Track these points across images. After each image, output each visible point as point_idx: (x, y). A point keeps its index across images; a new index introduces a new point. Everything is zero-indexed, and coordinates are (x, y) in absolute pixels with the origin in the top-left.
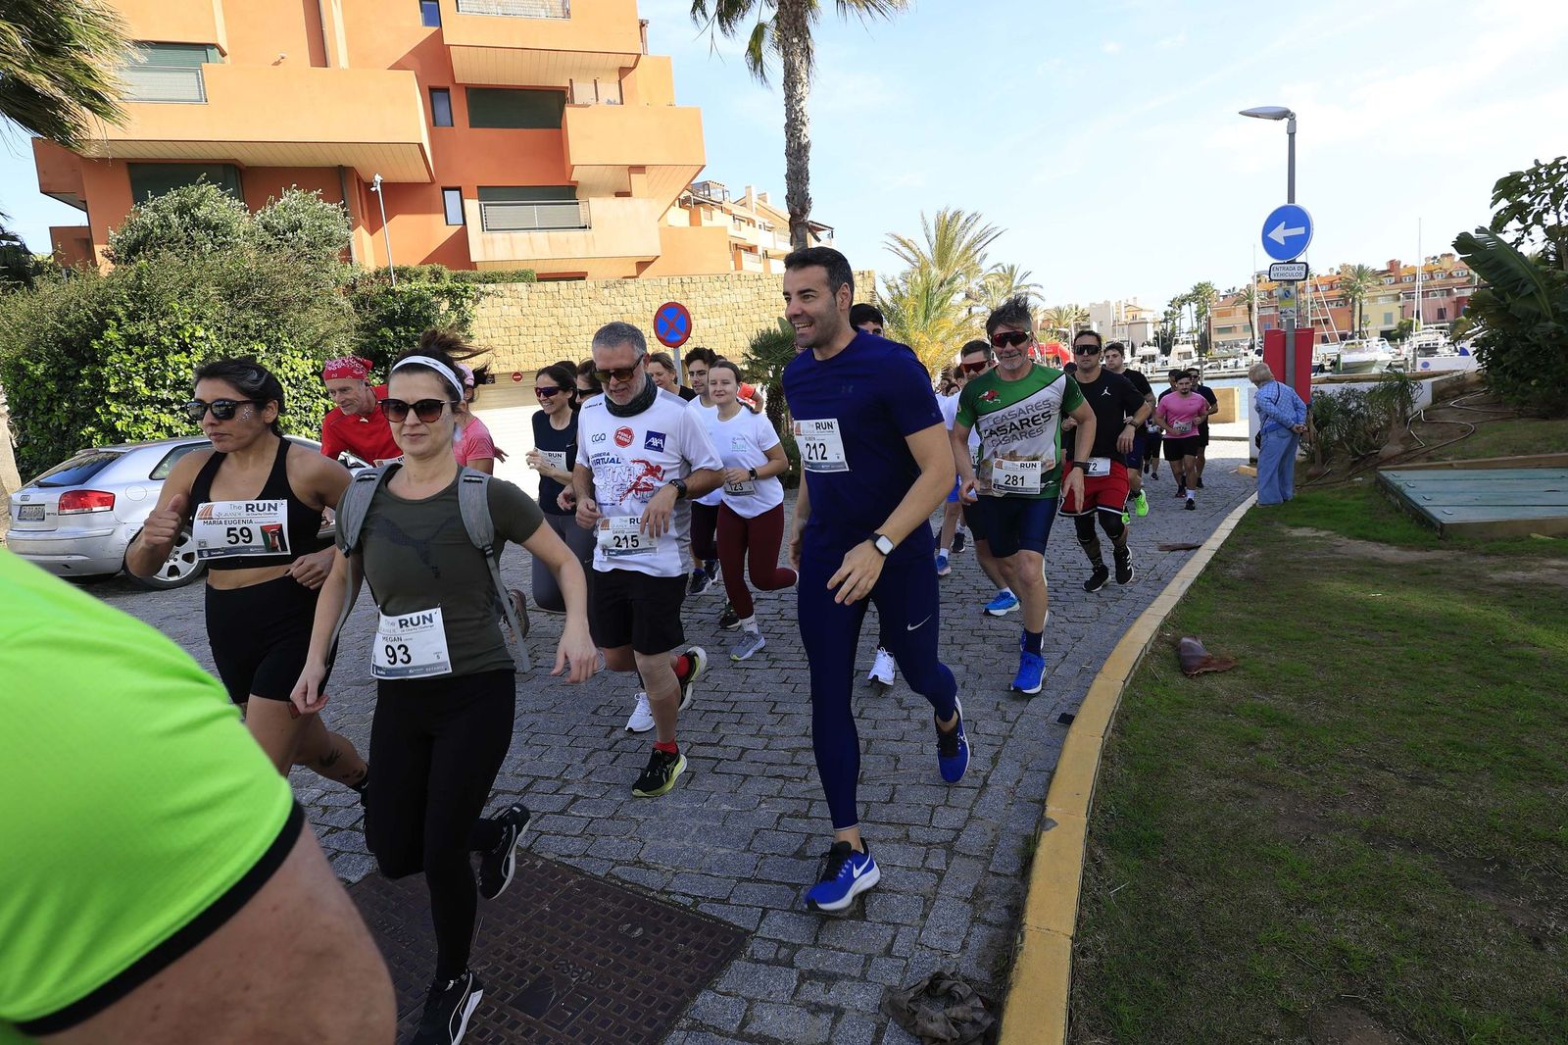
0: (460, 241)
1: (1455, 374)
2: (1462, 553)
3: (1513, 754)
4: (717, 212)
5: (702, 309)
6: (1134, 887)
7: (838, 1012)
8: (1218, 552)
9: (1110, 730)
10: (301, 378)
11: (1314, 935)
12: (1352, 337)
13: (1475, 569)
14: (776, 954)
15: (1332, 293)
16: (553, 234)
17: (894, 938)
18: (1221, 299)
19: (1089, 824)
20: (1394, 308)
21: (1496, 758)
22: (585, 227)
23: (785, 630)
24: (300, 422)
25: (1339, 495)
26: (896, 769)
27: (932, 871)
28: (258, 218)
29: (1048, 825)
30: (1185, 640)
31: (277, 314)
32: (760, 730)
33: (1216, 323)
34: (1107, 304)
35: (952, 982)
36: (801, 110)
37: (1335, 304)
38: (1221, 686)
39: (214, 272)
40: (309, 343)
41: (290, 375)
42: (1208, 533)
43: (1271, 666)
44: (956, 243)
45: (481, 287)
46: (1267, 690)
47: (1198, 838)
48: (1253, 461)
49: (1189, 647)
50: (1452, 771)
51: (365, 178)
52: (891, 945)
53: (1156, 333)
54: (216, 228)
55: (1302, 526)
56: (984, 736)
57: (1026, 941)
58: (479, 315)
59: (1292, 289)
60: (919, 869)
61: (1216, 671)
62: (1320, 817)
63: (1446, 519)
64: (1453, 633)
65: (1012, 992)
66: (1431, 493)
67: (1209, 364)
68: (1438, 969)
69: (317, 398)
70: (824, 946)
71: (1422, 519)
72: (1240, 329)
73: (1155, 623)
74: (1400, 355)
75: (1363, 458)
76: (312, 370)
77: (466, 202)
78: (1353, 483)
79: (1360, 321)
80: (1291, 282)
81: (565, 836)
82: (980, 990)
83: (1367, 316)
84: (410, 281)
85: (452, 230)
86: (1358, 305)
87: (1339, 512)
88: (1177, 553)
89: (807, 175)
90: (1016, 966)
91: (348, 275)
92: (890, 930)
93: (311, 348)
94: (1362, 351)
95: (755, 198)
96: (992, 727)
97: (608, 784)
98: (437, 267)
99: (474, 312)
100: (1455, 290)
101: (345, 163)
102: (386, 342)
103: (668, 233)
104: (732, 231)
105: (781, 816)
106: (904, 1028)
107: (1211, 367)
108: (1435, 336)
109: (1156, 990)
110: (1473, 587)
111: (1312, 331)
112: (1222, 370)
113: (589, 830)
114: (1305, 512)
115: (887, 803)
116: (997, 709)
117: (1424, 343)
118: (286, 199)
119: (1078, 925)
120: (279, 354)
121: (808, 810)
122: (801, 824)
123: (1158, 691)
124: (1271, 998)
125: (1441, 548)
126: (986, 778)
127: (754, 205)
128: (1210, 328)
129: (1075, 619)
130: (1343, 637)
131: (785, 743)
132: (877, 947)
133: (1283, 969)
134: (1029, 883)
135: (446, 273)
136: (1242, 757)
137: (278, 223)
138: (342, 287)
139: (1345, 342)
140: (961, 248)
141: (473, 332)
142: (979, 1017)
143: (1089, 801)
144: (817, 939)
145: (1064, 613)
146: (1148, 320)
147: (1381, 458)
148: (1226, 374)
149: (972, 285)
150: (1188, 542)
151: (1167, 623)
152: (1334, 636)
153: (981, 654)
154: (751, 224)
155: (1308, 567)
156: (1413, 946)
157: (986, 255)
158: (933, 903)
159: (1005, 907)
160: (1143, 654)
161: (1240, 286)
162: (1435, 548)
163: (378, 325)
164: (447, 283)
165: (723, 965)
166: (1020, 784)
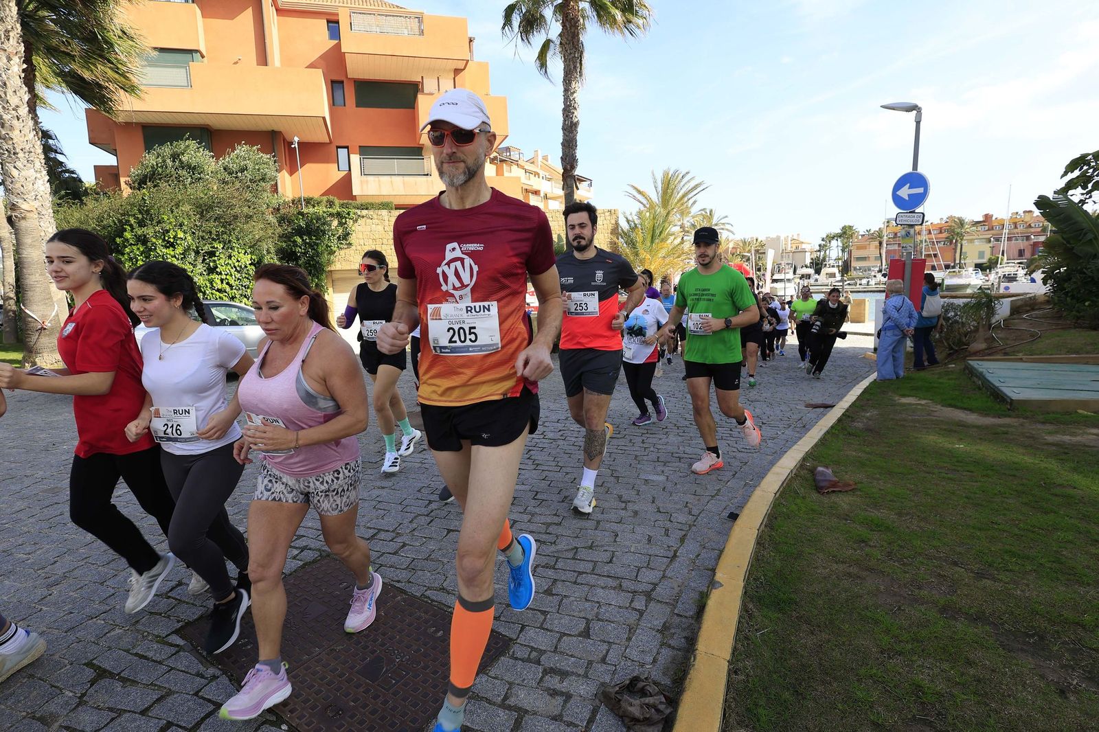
0: (346, 182)
1: (1031, 295)
2: (1025, 420)
3: (1054, 562)
4: (514, 167)
6: (775, 632)
7: (568, 697)
8: (847, 410)
9: (763, 526)
10: (243, 266)
11: (899, 673)
12: (954, 267)
13: (1034, 432)
14: (529, 655)
15: (941, 236)
16: (406, 178)
17: (608, 651)
18: (860, 237)
19: (745, 587)
20: (986, 248)
21: (1041, 564)
22: (428, 175)
24: (241, 295)
25: (936, 376)
26: (615, 541)
27: (636, 610)
28: (220, 163)
29: (717, 585)
30: (820, 469)
31: (230, 225)
33: (855, 254)
34: (778, 238)
35: (645, 684)
36: (574, 99)
37: (943, 243)
38: (844, 502)
39: (192, 197)
40: (249, 244)
41: (236, 264)
42: (841, 397)
43: (880, 490)
44: (675, 193)
45: (359, 212)
46: (876, 506)
47: (820, 602)
49: (822, 473)
50: (1007, 570)
51: (288, 139)
52: (605, 656)
53: (812, 259)
54: (194, 168)
55: (909, 396)
56: (676, 524)
57: (697, 660)
58: (356, 230)
59: (912, 231)
60: (627, 608)
61: (840, 491)
62: (908, 594)
63: (1014, 397)
64: (1015, 476)
65: (685, 693)
66: (1004, 377)
67: (849, 282)
68: (988, 705)
70: (561, 652)
71: (997, 396)
72: (872, 258)
73: (799, 456)
74: (988, 281)
75: (956, 351)
76: (250, 262)
77: (351, 156)
78: (948, 368)
79: (960, 256)
80: (912, 226)
81: (397, 568)
82: (664, 690)
83: (966, 253)
84: (314, 206)
85: (344, 173)
86: (959, 245)
87: (936, 387)
88: (817, 410)
89: (576, 143)
90: (689, 676)
91: (274, 203)
92: (605, 646)
93: (250, 247)
94: (960, 276)
95: (540, 159)
96: (682, 518)
97: (425, 538)
98: (331, 198)
99: (353, 228)
100: (1032, 237)
101: (276, 129)
102: (297, 245)
104: (524, 180)
106: (612, 710)
107: (849, 284)
108: (1016, 269)
109: (785, 701)
110: (1033, 444)
111: (924, 261)
112: (858, 286)
113: (411, 566)
114: (911, 387)
115: (608, 563)
117: (1007, 273)
118: (238, 151)
119: (733, 653)
120: (230, 251)
121: (555, 564)
122: (550, 573)
123: (798, 501)
124: (866, 714)
125: (1009, 416)
126: (676, 552)
127: (540, 163)
128: (851, 257)
130: (933, 473)
131: (543, 519)
132: (597, 657)
133: (875, 695)
134: (701, 623)
135: (337, 202)
136: (855, 550)
137: (233, 166)
138: (271, 209)
139: (948, 271)
140: (678, 196)
141: (352, 242)
142: (662, 707)
143: (746, 572)
144: (556, 648)
145: (736, 445)
146: (807, 250)
147: (970, 352)
148: (860, 290)
149: (685, 222)
150: (826, 403)
151: (808, 456)
152: (927, 473)
153: (678, 469)
154: (537, 176)
155: (911, 424)
156: (971, 687)
157: (695, 202)
158: (635, 631)
159: (684, 638)
160: (790, 476)
161: (874, 228)
162: (1006, 416)
163: (292, 235)
164: (337, 209)
165: (494, 659)
166: (699, 557)
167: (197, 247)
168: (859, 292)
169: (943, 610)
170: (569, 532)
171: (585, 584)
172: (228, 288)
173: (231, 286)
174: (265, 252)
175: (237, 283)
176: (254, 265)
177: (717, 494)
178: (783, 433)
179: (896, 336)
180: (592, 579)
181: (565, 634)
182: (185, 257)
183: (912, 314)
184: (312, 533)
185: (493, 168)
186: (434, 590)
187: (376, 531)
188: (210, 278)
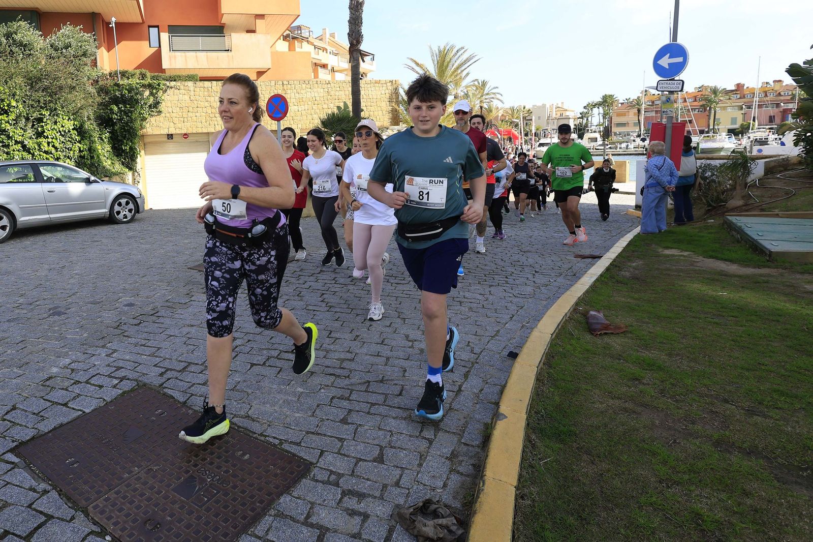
0: (156, 58)
1: (781, 157)
2: (784, 271)
4: (305, 44)
5: (294, 100)
6: (557, 461)
7: (366, 517)
8: (614, 260)
9: (542, 364)
10: (67, 131)
11: (678, 502)
12: (708, 132)
13: (793, 282)
14: (329, 478)
15: (696, 103)
16: (209, 54)
17: (401, 476)
18: (620, 105)
19: (527, 419)
20: (739, 115)
22: (228, 50)
23: (337, 290)
24: (65, 156)
25: (697, 230)
26: (404, 376)
27: (426, 439)
28: (48, 41)
29: (501, 417)
30: (592, 313)
31: (56, 95)
32: (321, 346)
33: (616, 120)
34: (544, 106)
35: (437, 506)
37: (697, 110)
38: (616, 343)
39: (23, 70)
40: (72, 112)
41: (61, 129)
42: (607, 249)
43: (650, 333)
44: (450, 65)
45: (167, 83)
46: (647, 347)
47: (599, 434)
48: (637, 207)
49: (594, 317)
50: (777, 408)
51: (107, 19)
52: (399, 480)
53: (575, 125)
54: (25, 46)
55: (671, 248)
56: (460, 361)
57: (486, 486)
58: (166, 100)
59: (672, 97)
60: (417, 437)
61: (613, 333)
62: (682, 429)
63: (773, 249)
64: (778, 321)
65: (476, 515)
66: (762, 231)
67: (609, 146)
68: (766, 534)
69: (75, 143)
70: (358, 476)
71: (756, 248)
72: (631, 124)
73: (573, 301)
74: (740, 145)
75: (714, 208)
76: (73, 127)
77: (162, 34)
78: (708, 223)
79: (714, 122)
82: (455, 513)
83: (719, 119)
84: (128, 78)
85: (153, 50)
86: (713, 112)
87: (697, 240)
88: (586, 260)
89: (361, 21)
90: (479, 500)
91: (94, 75)
92: (398, 472)
93: (73, 114)
94: (714, 141)
95: (328, 36)
96: (465, 356)
98: (144, 71)
99: (163, 98)
100: (782, 104)
101: (96, 11)
102: (113, 113)
103: (275, 55)
104: (313, 55)
105: (333, 398)
106: (407, 530)
107: (610, 148)
108: (767, 133)
109: (570, 525)
110: (793, 292)
112: (618, 150)
114: (673, 240)
115: (398, 395)
116: (468, 345)
117: (758, 138)
118: (63, 30)
119: (519, 480)
120: (56, 117)
121: (350, 396)
122: (345, 403)
123: (573, 342)
125: (769, 267)
126: (460, 386)
127: (327, 40)
128: (611, 123)
129: (518, 295)
130: (700, 318)
131: (337, 355)
132: (390, 481)
133: (656, 521)
134: (488, 451)
135: (148, 74)
136: (630, 387)
137: (58, 44)
138: (91, 81)
139: (703, 135)
140: (453, 68)
141: (162, 109)
142: (454, 528)
143: (528, 406)
144: (353, 471)
145: (512, 291)
146: (571, 117)
147: (727, 208)
148: (621, 153)
149: (459, 91)
150: (594, 254)
151: (580, 302)
152: (694, 317)
153: (459, 312)
154: (325, 51)
155: (675, 273)
156: (748, 516)
157: (468, 74)
158: (426, 458)
159: (472, 465)
160: (564, 320)
161: (634, 97)
162: (765, 267)
163: (109, 103)
164: (148, 81)
165: (296, 481)
166: (482, 392)
167: (27, 114)
168: (620, 155)
169: (717, 444)
170: (361, 368)
171: (378, 415)
172: (53, 151)
173: (56, 149)
174: (86, 119)
175: (61, 145)
176: (77, 130)
177: (496, 335)
178: (555, 281)
179: (658, 192)
180: (382, 410)
181: (361, 460)
182: (17, 123)
183: (672, 173)
184: (130, 365)
185: (287, 44)
186: (240, 417)
187: (186, 364)
188: (38, 141)
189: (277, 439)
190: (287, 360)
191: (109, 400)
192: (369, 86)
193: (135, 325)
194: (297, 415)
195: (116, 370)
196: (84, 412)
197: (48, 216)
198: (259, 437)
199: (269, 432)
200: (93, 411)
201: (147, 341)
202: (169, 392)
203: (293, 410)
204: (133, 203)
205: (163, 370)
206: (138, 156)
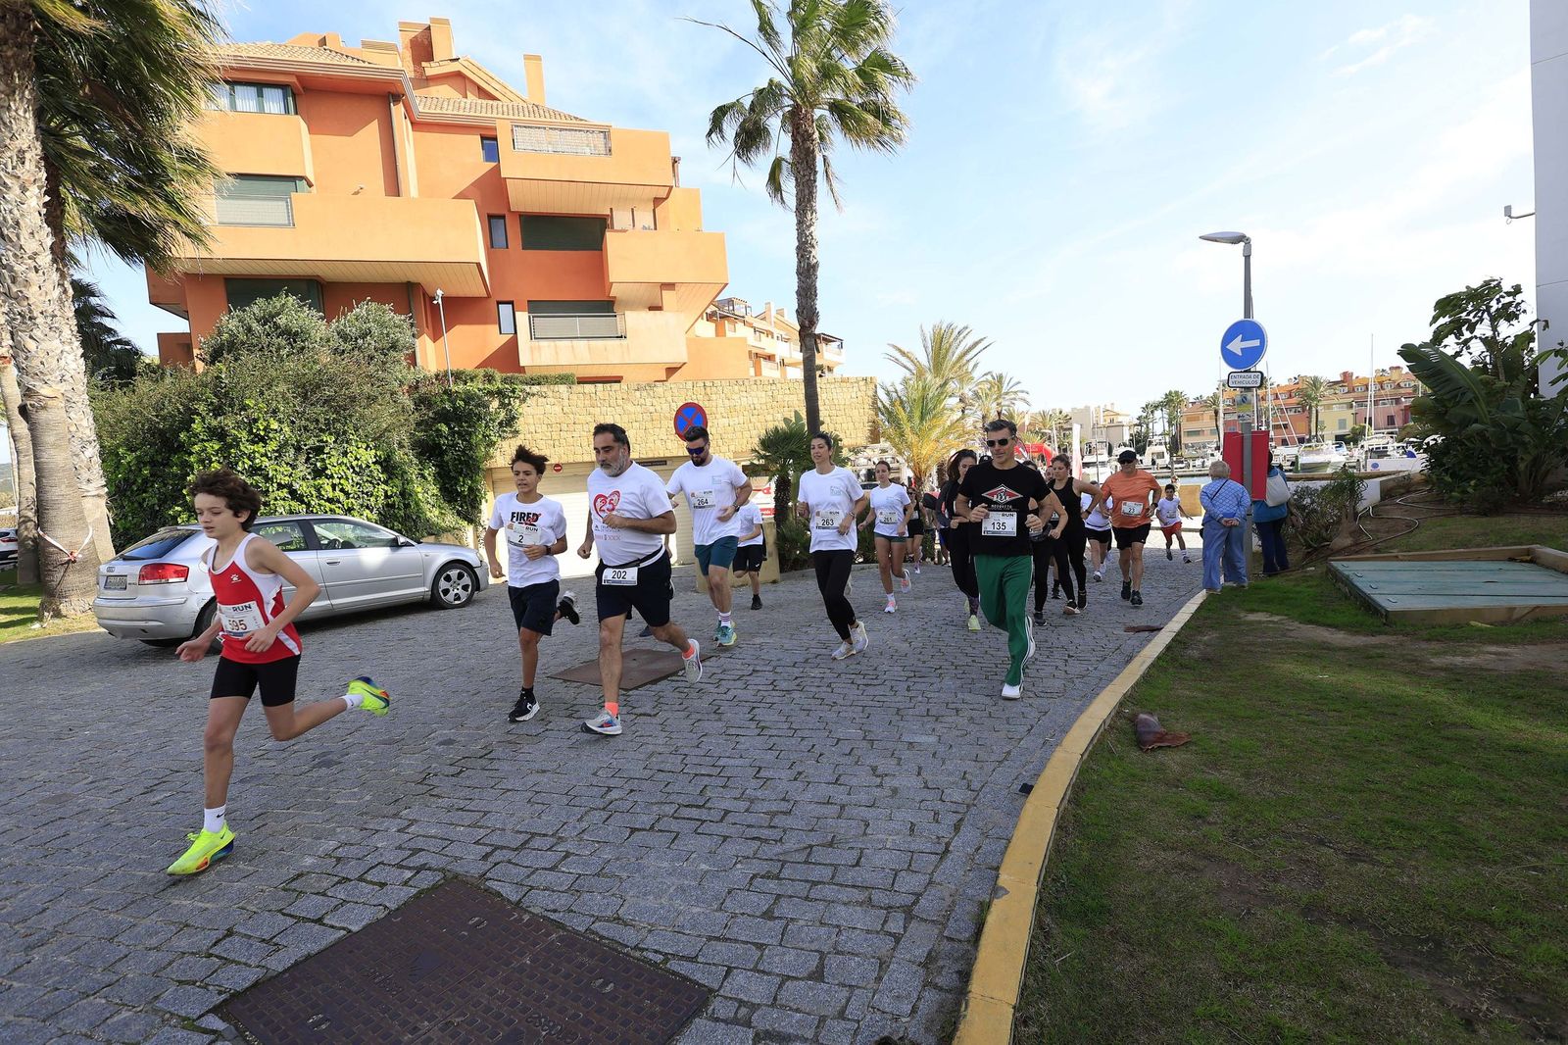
0: (510, 351)
3: (1449, 833)
4: (739, 325)
6: (1080, 956)
9: (1066, 801)
10: (364, 466)
12: (1309, 441)
13: (1416, 654)
14: (736, 1013)
16: (593, 343)
17: (848, 1000)
18: (1190, 405)
19: (1039, 893)
22: (621, 337)
24: (362, 506)
25: (1292, 584)
26: (865, 834)
27: (890, 934)
28: (333, 327)
29: (1000, 893)
30: (1142, 716)
32: (743, 793)
33: (1186, 426)
36: (810, 234)
38: (1173, 761)
40: (373, 436)
41: (354, 463)
42: (1171, 616)
43: (1222, 742)
44: (950, 354)
45: (527, 388)
46: (1217, 765)
47: (1143, 909)
49: (1145, 722)
50: (1389, 849)
51: (429, 292)
52: (845, 1007)
54: (296, 334)
55: (1258, 611)
56: (949, 804)
57: (970, 1009)
58: (525, 413)
59: (1250, 396)
60: (878, 933)
61: (1170, 747)
62: (1261, 892)
63: (1390, 607)
64: (1395, 714)
66: (1377, 582)
69: (378, 484)
70: (782, 1006)
73: (1116, 699)
74: (1352, 457)
75: (1315, 550)
76: (374, 460)
77: (519, 314)
78: (1307, 572)
79: (1317, 427)
81: (553, 891)
84: (466, 382)
85: (505, 339)
87: (1292, 598)
88: (1141, 634)
89: (815, 291)
90: (958, 1034)
91: (411, 378)
92: (845, 993)
93: (374, 440)
95: (773, 313)
96: (958, 795)
97: (599, 842)
98: (490, 370)
99: (520, 410)
101: (413, 280)
102: (441, 436)
103: (695, 343)
104: (752, 342)
105: (754, 877)
108: (1386, 440)
113: (576, 886)
114: (1260, 599)
115: (853, 866)
116: (964, 778)
118: (358, 310)
119: (1022, 994)
120: (345, 445)
121: (780, 871)
122: (772, 885)
123: (1113, 763)
125: (1384, 634)
127: (773, 319)
128: (1180, 431)
130: (1290, 716)
131: (766, 806)
132: (830, 1011)
134: (977, 951)
135: (498, 376)
136: (1189, 830)
137: (350, 331)
138: (405, 388)
139: (1303, 445)
141: (519, 428)
143: (1042, 871)
144: (775, 999)
145: (1033, 689)
147: (1332, 550)
148: (1195, 473)
151: (1125, 700)
152: (1282, 715)
153: (954, 726)
154: (769, 336)
155: (1261, 650)
158: (888, 966)
159: (957, 972)
160: (1102, 730)
162: (1379, 632)
163: (435, 421)
164: (497, 385)
165: (684, 1023)
166: (980, 851)
167: (298, 442)
168: (1193, 476)
169: (1307, 911)
170: (801, 824)
171: (820, 900)
172: (342, 497)
173: (347, 494)
175: (355, 489)
176: (380, 464)
177: (1005, 759)
178: (1095, 669)
180: (830, 892)
181: (789, 978)
184: (433, 845)
185: (711, 326)
186: (607, 921)
187: (526, 837)
188: (316, 483)
189: (661, 953)
190: (688, 819)
191: (393, 906)
192: (833, 386)
193: (452, 775)
194: (695, 910)
195: (411, 855)
196: (350, 931)
197: (329, 602)
198: (632, 953)
199: (650, 942)
200: (364, 928)
201: (468, 802)
202: (494, 885)
203: (689, 902)
204: (469, 575)
205: (489, 849)
206: (483, 501)
